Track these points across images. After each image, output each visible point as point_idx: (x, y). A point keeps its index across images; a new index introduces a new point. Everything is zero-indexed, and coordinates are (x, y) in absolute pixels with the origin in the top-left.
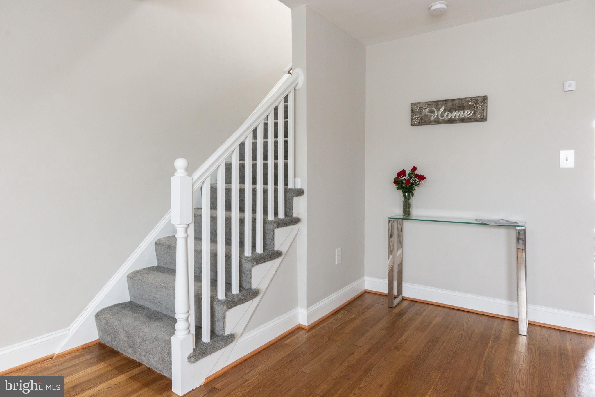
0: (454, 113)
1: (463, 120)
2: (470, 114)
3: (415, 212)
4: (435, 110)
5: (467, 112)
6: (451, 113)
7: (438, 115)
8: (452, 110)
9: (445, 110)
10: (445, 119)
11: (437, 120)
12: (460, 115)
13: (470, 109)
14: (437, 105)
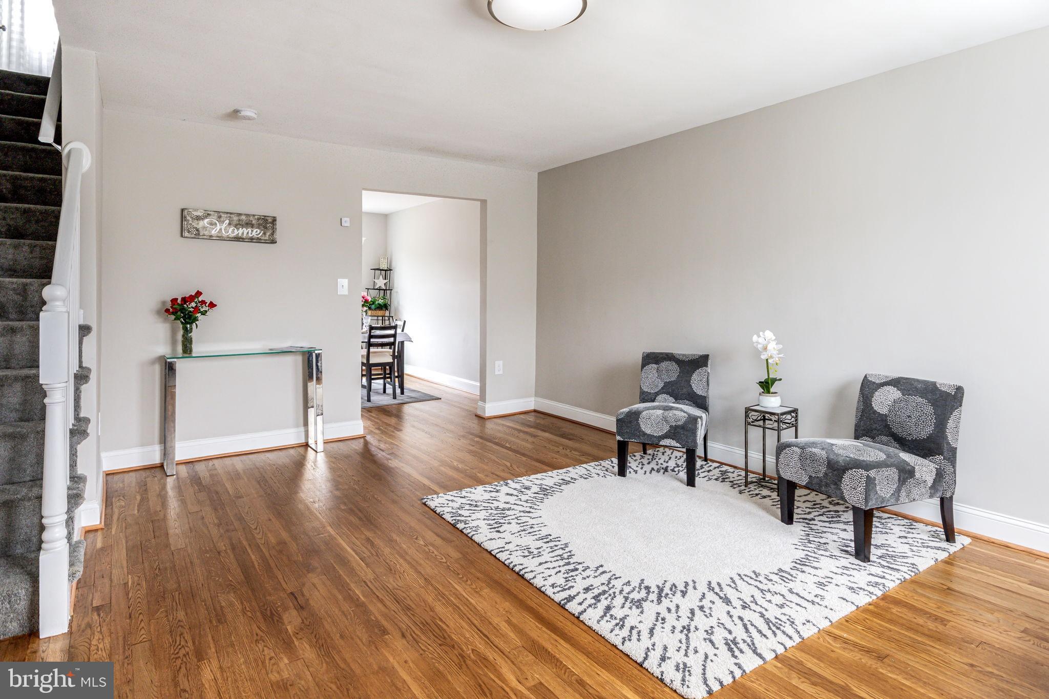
0: (241, 231)
1: (251, 240)
2: (259, 234)
3: (197, 349)
4: (217, 222)
5: (257, 231)
6: (238, 229)
7: (221, 229)
8: (238, 226)
9: (230, 224)
10: (230, 236)
11: (220, 235)
12: (248, 233)
13: (259, 228)
14: (220, 217)
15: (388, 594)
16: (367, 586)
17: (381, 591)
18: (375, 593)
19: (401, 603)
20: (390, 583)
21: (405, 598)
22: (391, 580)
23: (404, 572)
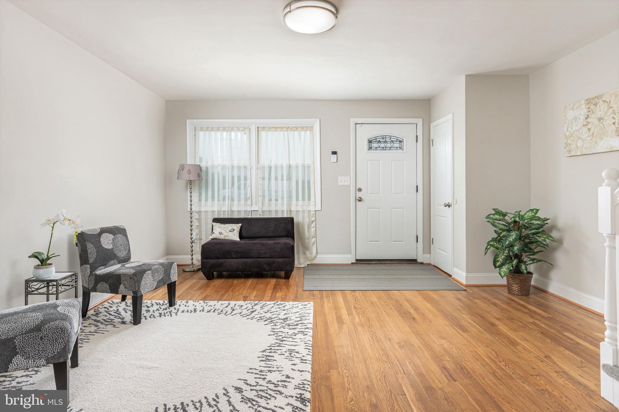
15: (391, 360)
16: (403, 369)
17: (395, 364)
18: (399, 363)
19: (386, 353)
20: (388, 366)
21: (383, 355)
22: (387, 368)
23: (376, 372)
